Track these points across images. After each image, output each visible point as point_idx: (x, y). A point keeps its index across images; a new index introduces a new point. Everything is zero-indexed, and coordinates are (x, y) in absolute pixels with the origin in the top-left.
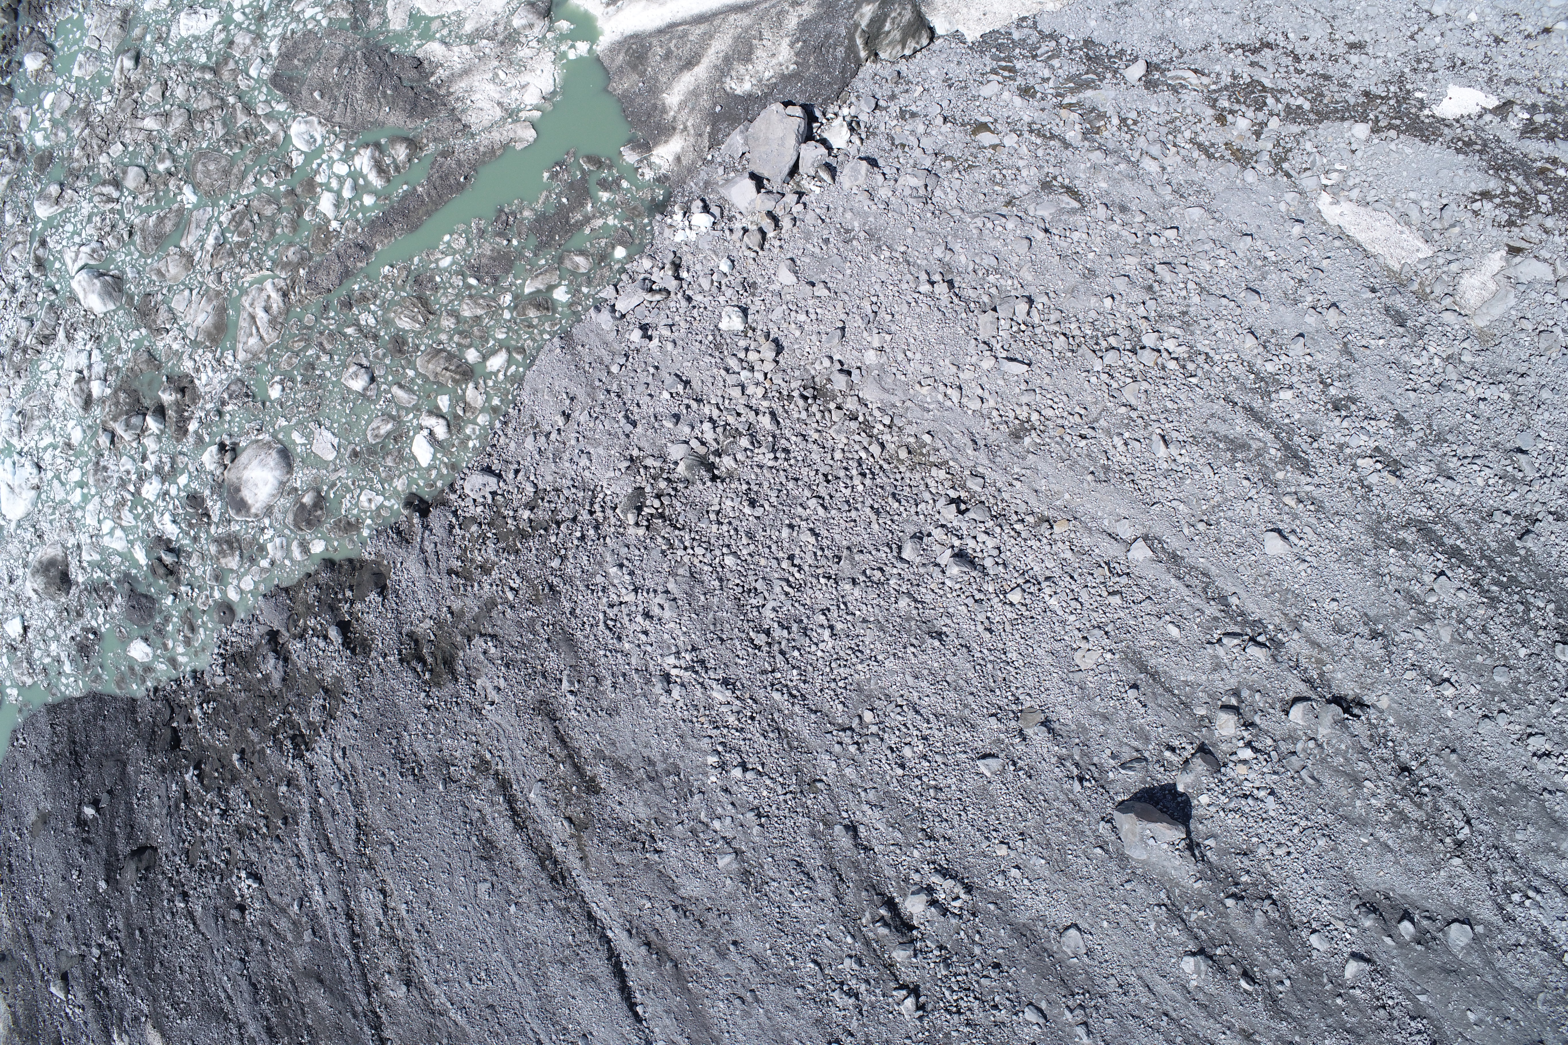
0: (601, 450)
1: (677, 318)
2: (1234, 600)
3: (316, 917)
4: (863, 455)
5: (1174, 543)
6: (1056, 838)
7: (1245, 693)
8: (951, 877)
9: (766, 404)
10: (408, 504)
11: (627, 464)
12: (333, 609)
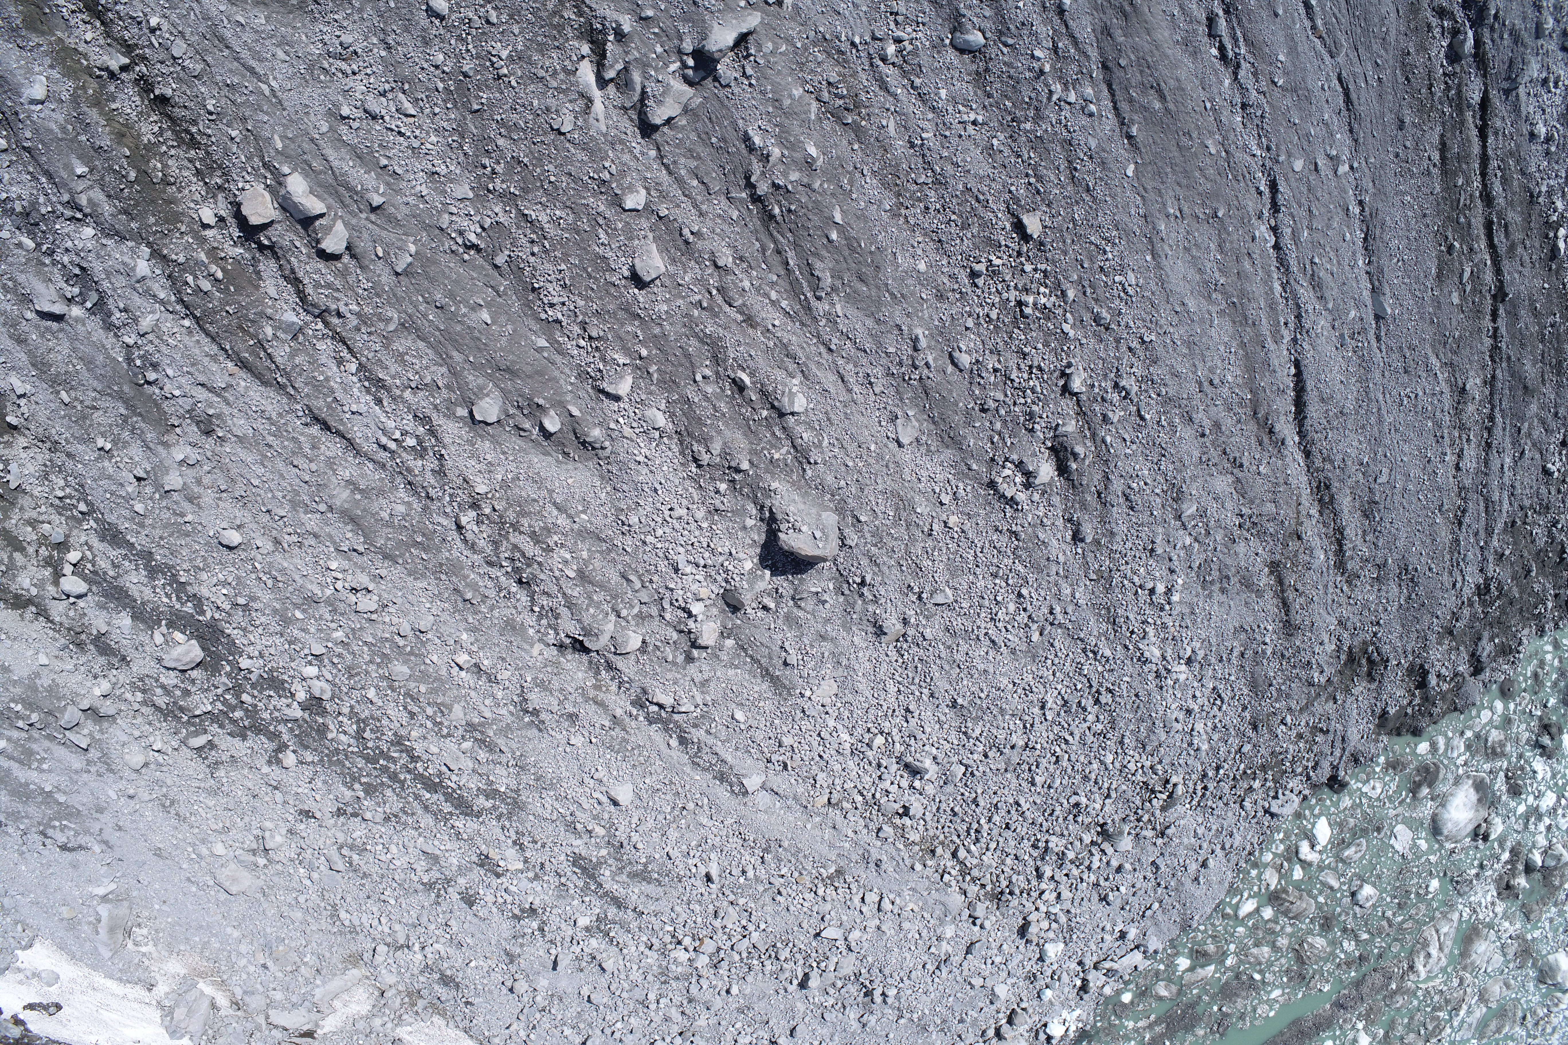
0: (1186, 841)
1: (1094, 948)
2: (674, 742)
3: (1513, 444)
4: (973, 848)
5: (721, 792)
6: (900, 531)
7: (681, 659)
8: (1003, 496)
9: (1043, 886)
10: (1343, 785)
11: (1168, 831)
12: (1426, 699)
